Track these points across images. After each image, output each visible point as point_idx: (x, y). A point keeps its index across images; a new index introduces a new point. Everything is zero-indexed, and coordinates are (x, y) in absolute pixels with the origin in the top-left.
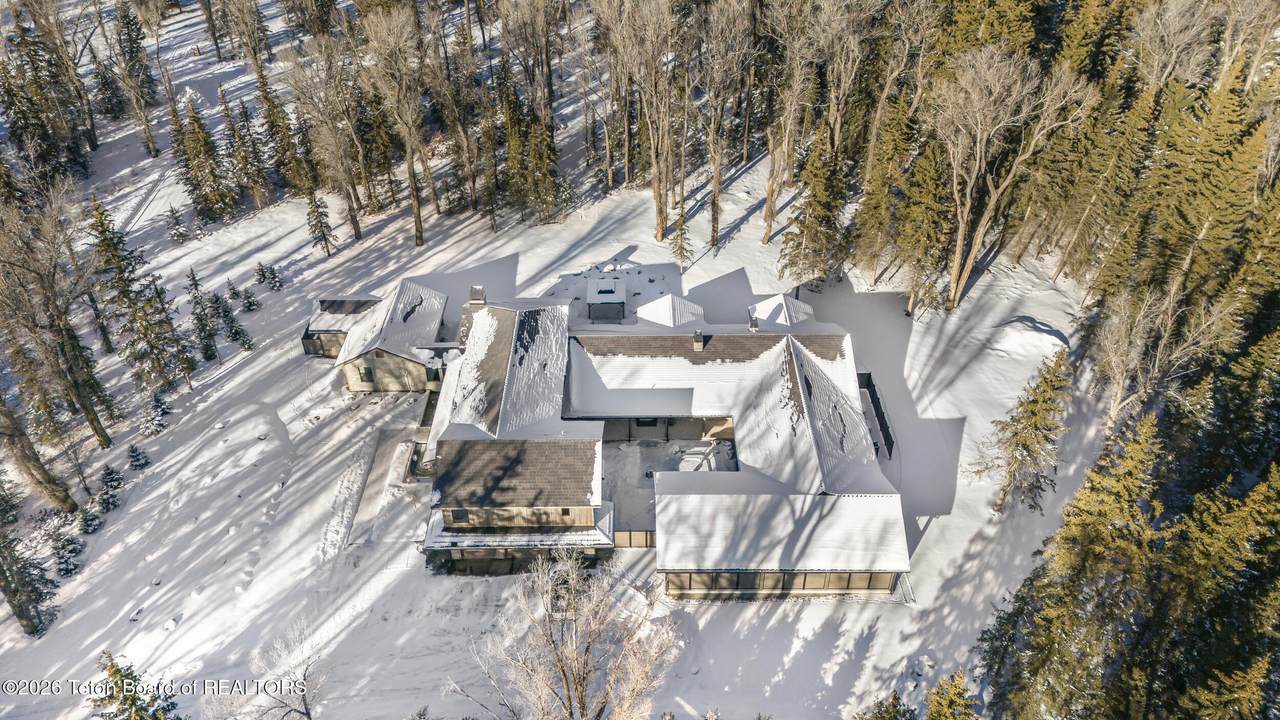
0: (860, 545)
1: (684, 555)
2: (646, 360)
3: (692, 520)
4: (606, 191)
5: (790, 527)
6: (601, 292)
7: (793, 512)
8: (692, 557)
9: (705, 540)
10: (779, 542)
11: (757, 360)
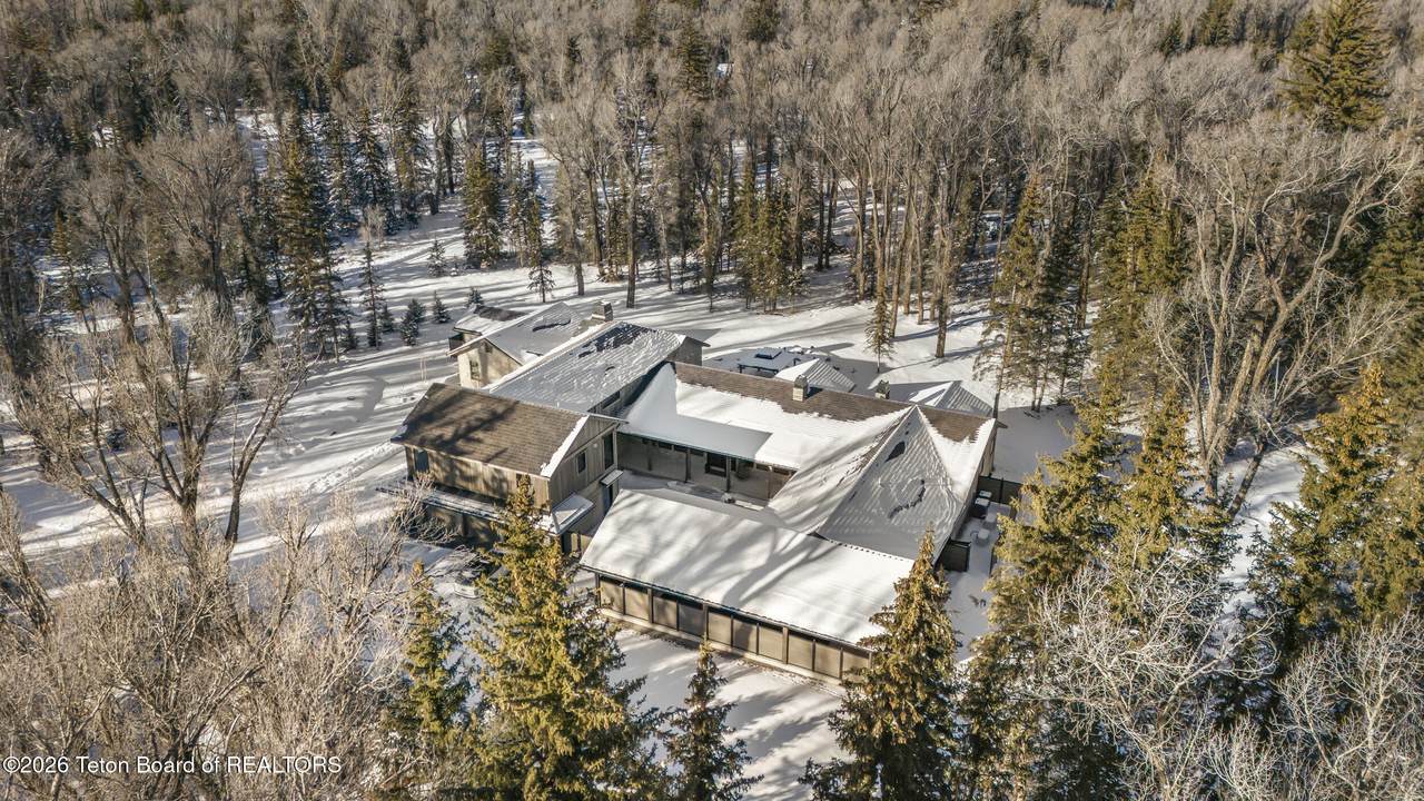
0: (842, 608)
1: (626, 557)
2: (735, 397)
3: (656, 525)
4: (856, 301)
5: (761, 561)
6: (758, 356)
7: (774, 546)
8: (632, 563)
9: (658, 547)
10: (740, 573)
11: (861, 423)
